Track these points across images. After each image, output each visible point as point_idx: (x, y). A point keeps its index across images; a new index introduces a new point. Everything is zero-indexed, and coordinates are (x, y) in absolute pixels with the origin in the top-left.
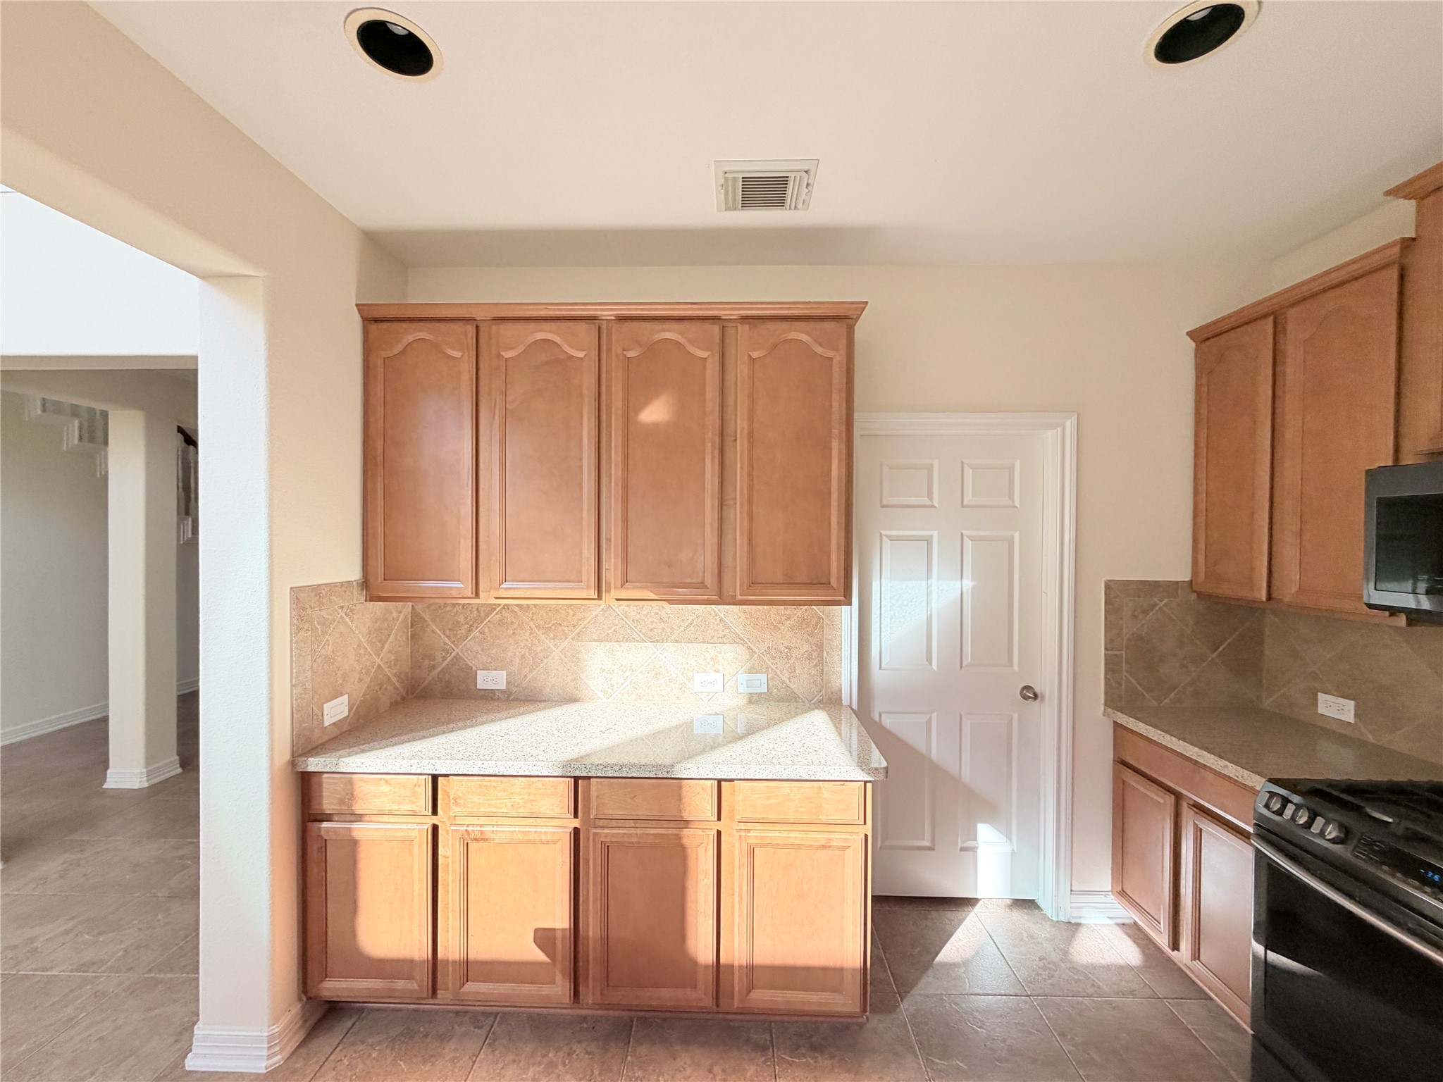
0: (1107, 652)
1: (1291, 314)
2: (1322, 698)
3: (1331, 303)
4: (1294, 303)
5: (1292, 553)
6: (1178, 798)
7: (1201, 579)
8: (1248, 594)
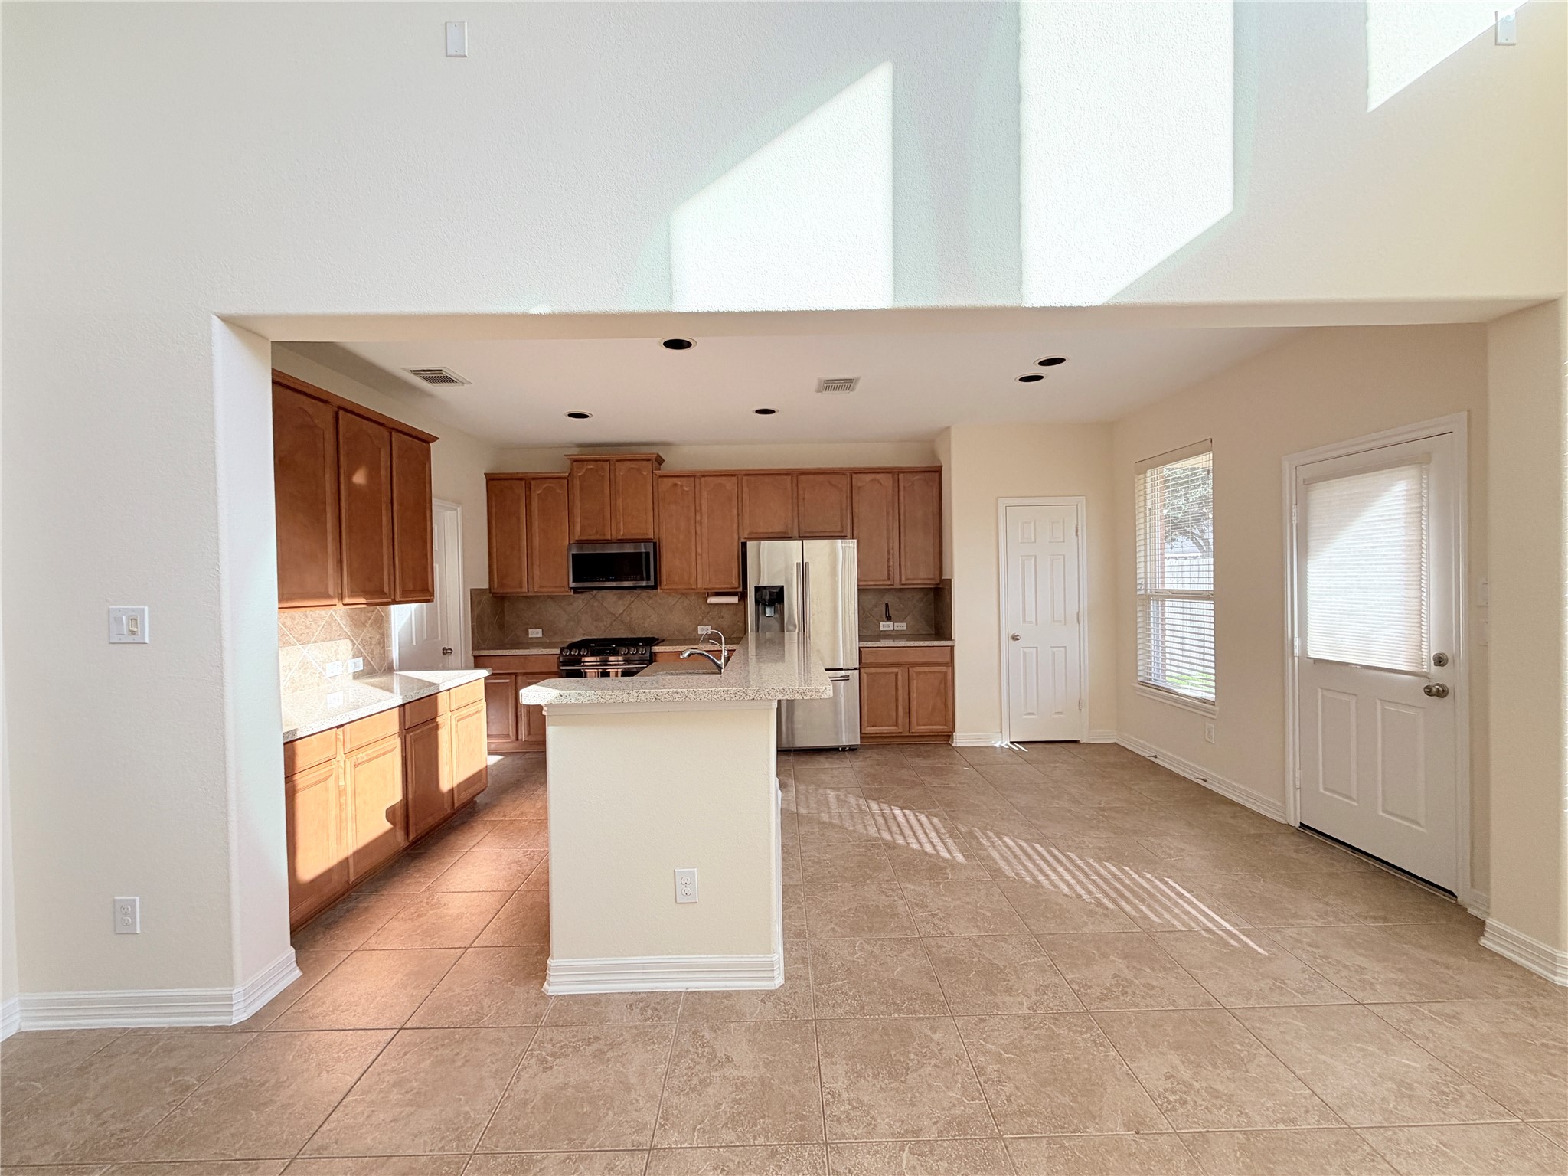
0: (472, 624)
1: (533, 482)
2: (530, 630)
3: (547, 484)
4: (534, 479)
5: (537, 572)
6: (516, 675)
7: (496, 586)
8: (519, 590)
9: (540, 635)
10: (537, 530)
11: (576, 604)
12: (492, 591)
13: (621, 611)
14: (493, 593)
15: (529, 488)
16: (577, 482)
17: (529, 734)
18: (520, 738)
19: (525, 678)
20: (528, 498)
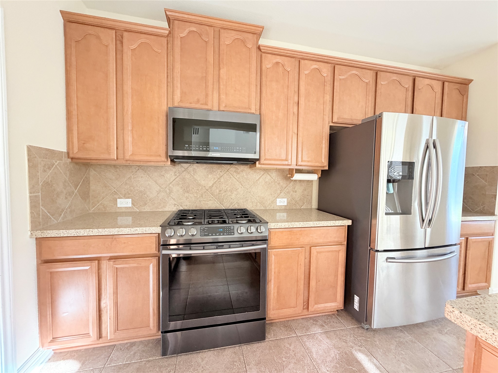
0: (31, 195)
1: (125, 34)
2: (118, 200)
3: (143, 39)
4: (126, 31)
5: (129, 138)
6: (98, 259)
7: (76, 150)
8: (106, 156)
9: (130, 205)
10: (130, 91)
11: (168, 176)
12: (71, 155)
13: (211, 185)
14: (72, 159)
15: (119, 40)
16: (178, 43)
17: (117, 329)
18: (104, 334)
19: (111, 263)
20: (119, 52)
